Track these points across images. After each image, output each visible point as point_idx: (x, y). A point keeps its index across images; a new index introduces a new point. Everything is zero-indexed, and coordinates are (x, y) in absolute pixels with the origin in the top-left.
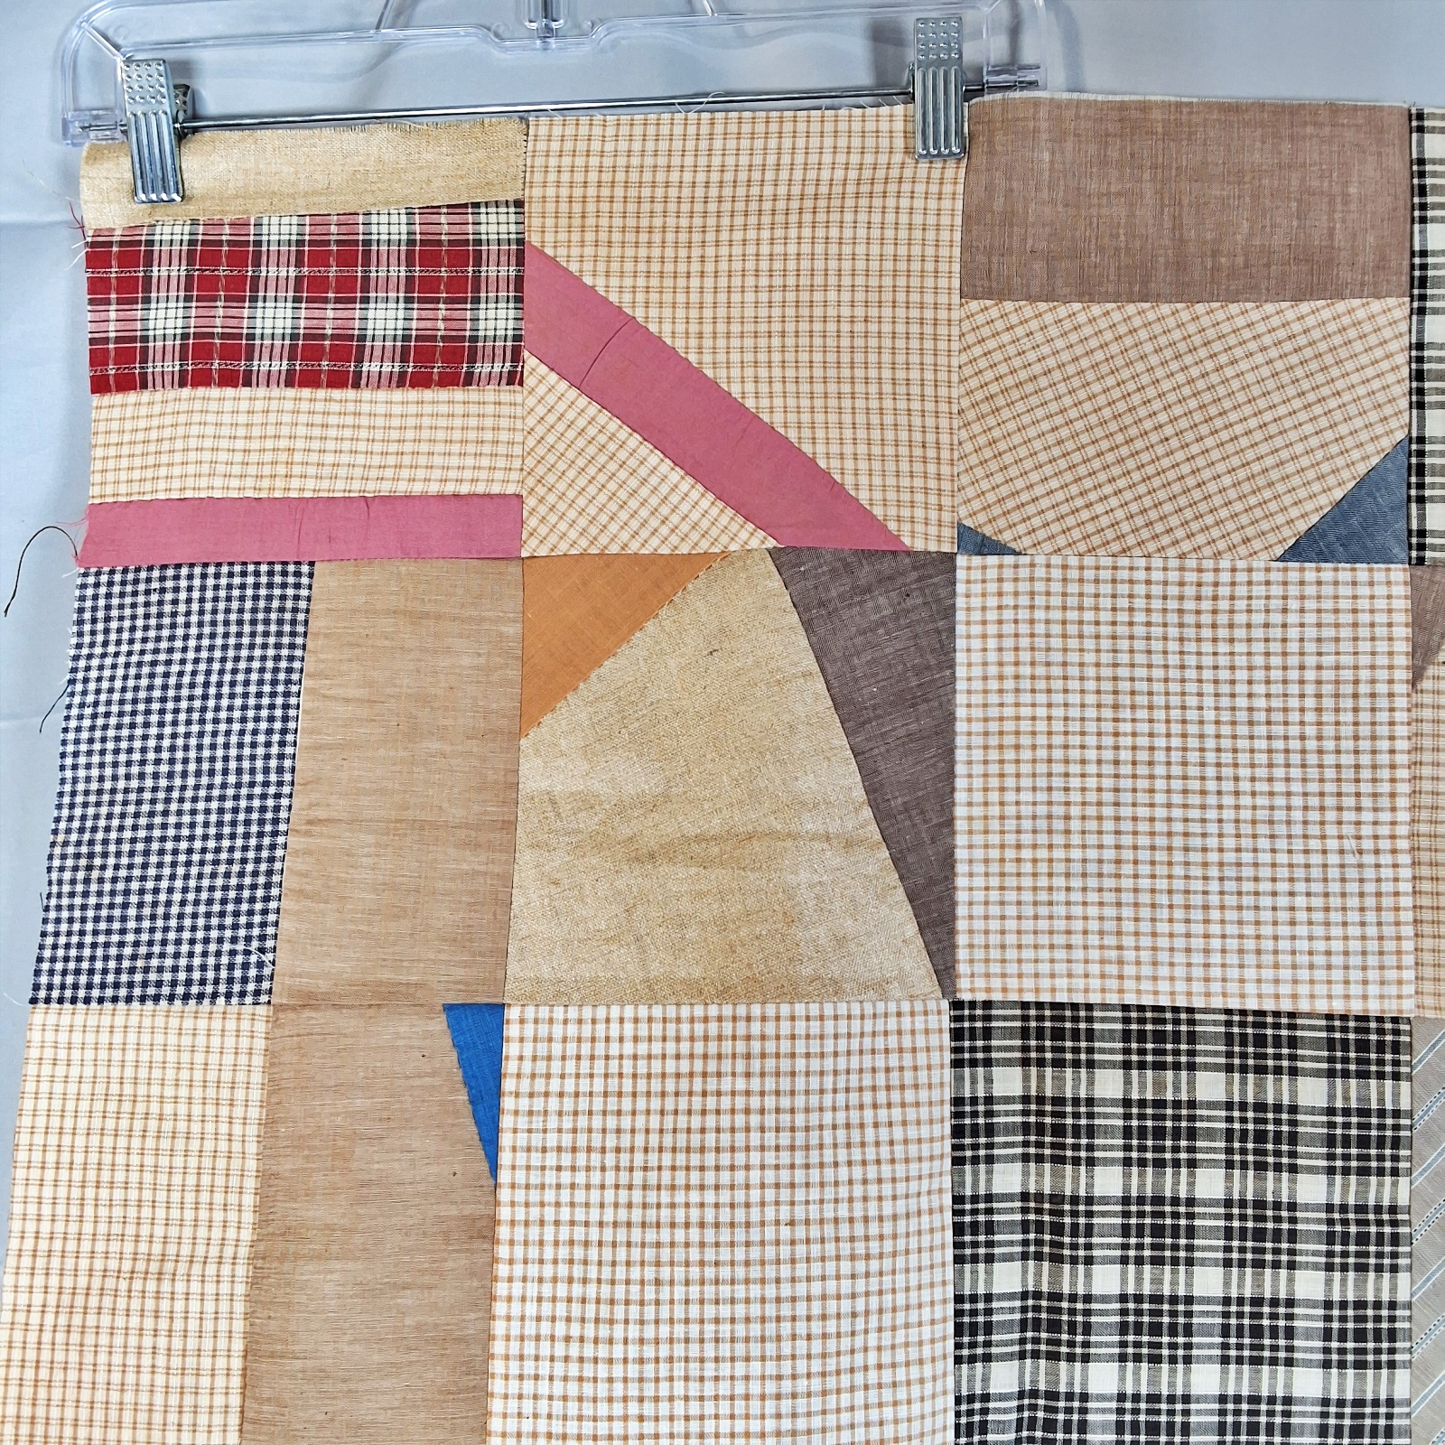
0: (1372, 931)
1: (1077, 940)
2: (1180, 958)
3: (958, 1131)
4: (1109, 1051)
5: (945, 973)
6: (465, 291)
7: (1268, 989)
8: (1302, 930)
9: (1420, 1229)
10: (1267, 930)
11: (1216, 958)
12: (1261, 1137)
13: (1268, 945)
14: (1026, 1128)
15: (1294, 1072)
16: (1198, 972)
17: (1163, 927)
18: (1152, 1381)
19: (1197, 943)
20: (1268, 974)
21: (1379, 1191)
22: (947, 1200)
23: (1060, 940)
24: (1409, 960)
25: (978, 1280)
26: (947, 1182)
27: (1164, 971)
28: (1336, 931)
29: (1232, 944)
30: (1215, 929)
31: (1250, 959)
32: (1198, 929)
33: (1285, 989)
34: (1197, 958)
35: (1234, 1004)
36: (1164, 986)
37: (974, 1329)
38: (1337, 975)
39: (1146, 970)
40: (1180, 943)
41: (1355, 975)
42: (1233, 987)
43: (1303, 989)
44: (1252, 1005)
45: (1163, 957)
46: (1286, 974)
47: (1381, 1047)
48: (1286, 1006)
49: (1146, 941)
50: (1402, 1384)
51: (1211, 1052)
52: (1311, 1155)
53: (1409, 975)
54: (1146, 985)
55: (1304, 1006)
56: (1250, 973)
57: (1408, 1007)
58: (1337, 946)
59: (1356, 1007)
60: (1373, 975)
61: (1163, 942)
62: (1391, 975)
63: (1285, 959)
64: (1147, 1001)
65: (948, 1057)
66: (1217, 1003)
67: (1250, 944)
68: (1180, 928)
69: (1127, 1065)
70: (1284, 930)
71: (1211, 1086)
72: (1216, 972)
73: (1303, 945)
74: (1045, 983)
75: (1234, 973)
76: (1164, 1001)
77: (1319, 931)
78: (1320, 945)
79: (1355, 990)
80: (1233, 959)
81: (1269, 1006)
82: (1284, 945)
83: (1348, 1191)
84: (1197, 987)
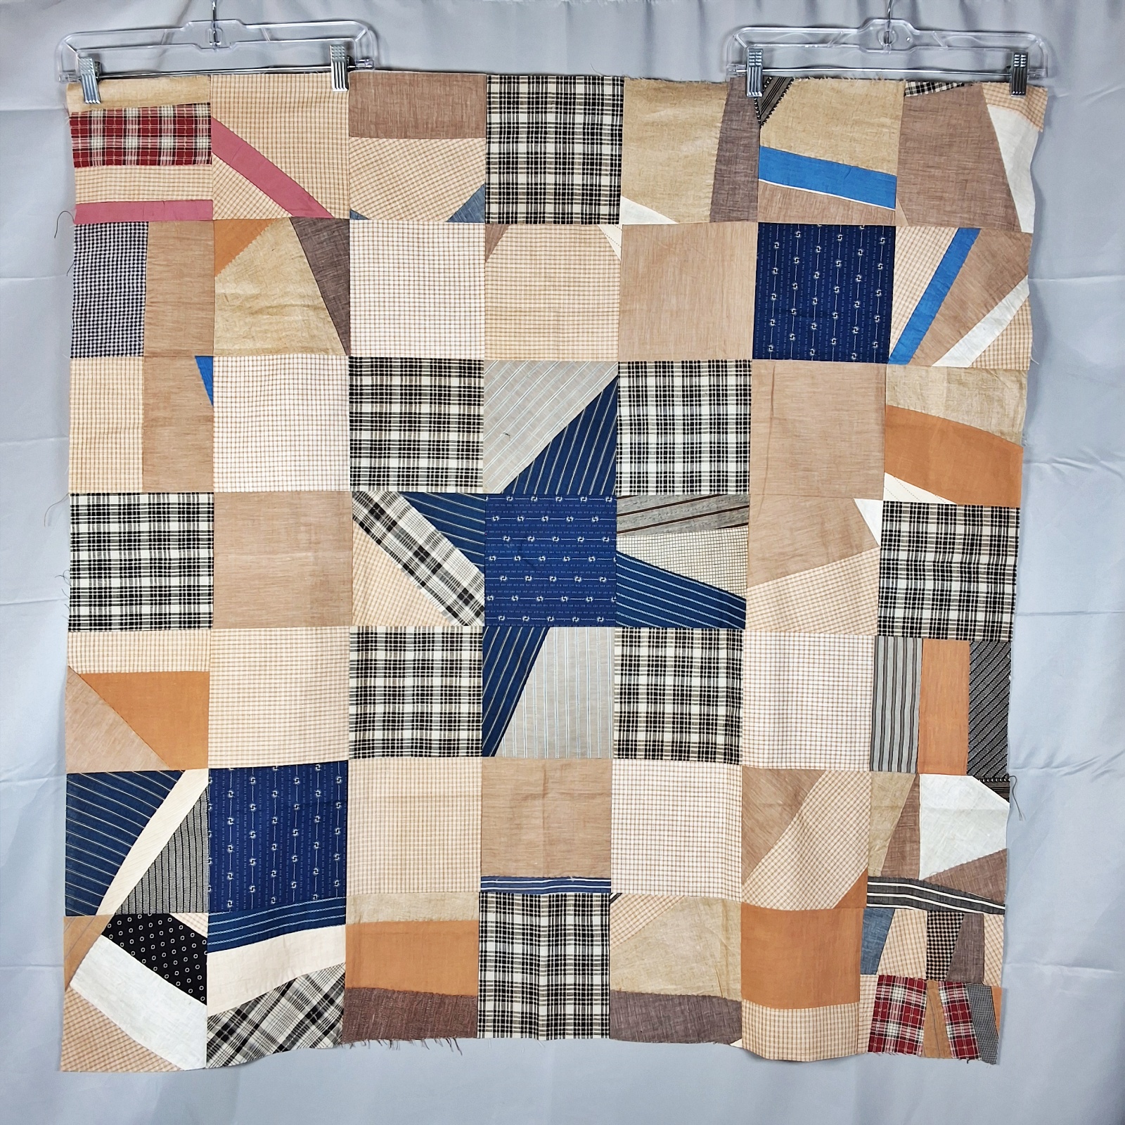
0: (473, 335)
1: (387, 339)
2: (417, 343)
3: (351, 394)
4: (397, 371)
5: (347, 348)
6: (192, 133)
7: (443, 352)
8: (453, 335)
9: (485, 421)
10: (443, 335)
11: (428, 343)
12: (440, 395)
13: (443, 339)
14: (372, 394)
15: (450, 376)
16: (422, 348)
17: (412, 335)
18: (409, 463)
19: (422, 339)
20: (443, 348)
21: (474, 410)
22: (348, 413)
23: (382, 339)
24: (483, 343)
25: (358, 435)
26: (348, 408)
27: (413, 348)
28: (463, 335)
29: (433, 339)
30: (427, 335)
31: (438, 344)
32: (423, 335)
33: (448, 352)
34: (422, 344)
35: (433, 357)
36: (413, 352)
37: (356, 449)
38: (463, 348)
39: (407, 347)
40: (417, 339)
41: (468, 348)
42: (433, 352)
43: (453, 352)
44: (438, 357)
45: (412, 343)
46: (448, 348)
47: (475, 369)
48: (448, 357)
49: (407, 339)
50: (480, 464)
51: (426, 371)
52: (454, 399)
53: (483, 347)
54: (407, 352)
55: (453, 357)
56: (438, 348)
57: (482, 357)
58: (463, 339)
59: (468, 357)
60: (473, 348)
61: (412, 339)
62: (478, 347)
63: (448, 343)
64: (408, 356)
65: (348, 373)
66: (428, 357)
67: (438, 339)
68: (417, 335)
69: (401, 375)
70: (447, 335)
71: (426, 381)
72: (428, 348)
73: (453, 339)
74: (378, 351)
75: (433, 348)
76: (413, 356)
77: (458, 335)
78: (458, 339)
79: (468, 352)
80: (433, 344)
81: (443, 357)
82: (447, 339)
83: (465, 410)
84: (422, 352)
